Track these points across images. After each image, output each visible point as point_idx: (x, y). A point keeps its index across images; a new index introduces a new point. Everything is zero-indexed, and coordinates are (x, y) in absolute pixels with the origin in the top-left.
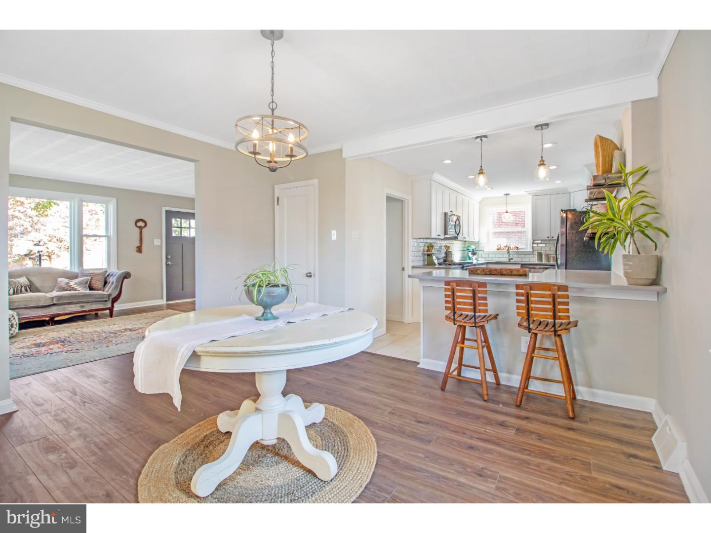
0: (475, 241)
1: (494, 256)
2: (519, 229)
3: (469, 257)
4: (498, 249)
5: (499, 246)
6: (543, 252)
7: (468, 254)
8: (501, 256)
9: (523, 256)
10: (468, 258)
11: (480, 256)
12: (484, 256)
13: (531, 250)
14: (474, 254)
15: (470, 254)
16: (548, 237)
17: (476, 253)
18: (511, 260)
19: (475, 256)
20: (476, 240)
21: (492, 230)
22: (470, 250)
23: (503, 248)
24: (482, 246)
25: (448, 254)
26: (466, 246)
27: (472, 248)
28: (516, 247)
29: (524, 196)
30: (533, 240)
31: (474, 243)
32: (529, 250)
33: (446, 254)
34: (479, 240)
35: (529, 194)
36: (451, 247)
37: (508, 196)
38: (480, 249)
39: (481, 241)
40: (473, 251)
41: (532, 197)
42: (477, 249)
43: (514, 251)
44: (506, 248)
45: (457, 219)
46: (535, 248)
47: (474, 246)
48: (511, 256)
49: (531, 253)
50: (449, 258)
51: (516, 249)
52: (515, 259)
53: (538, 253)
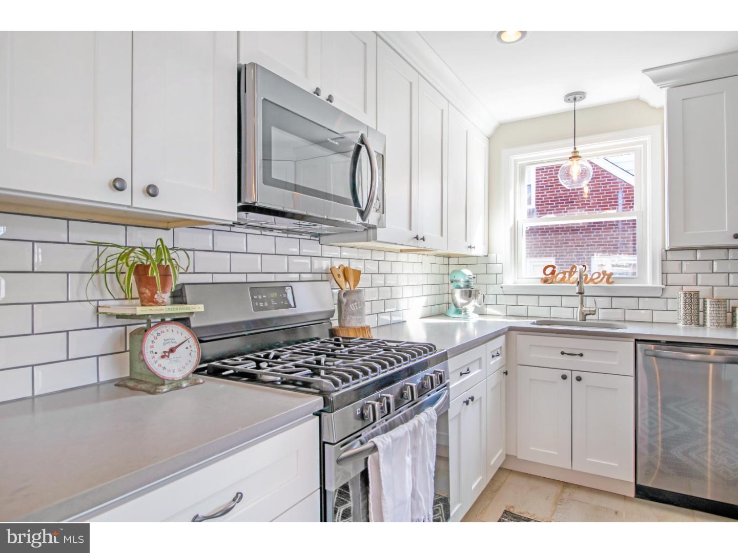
0: (474, 252)
1: (532, 301)
3: (456, 305)
4: (545, 281)
5: (549, 271)
6: (704, 292)
7: (452, 294)
8: (556, 301)
9: (632, 302)
10: (453, 308)
11: (490, 299)
12: (502, 300)
13: (658, 284)
14: (469, 293)
15: (458, 294)
16: (736, 236)
17: (477, 291)
18: (588, 317)
19: (474, 303)
20: (479, 251)
21: (528, 223)
22: (458, 281)
23: (561, 276)
24: (496, 268)
25: (343, 303)
26: (444, 269)
27: (464, 275)
28: (604, 272)
29: (638, 99)
30: (667, 249)
31: (474, 261)
32: (649, 284)
33: (340, 302)
34: (488, 253)
35: (656, 80)
36: (357, 274)
37: (580, 104)
38: (492, 279)
39: (494, 255)
40: (468, 286)
41: (668, 92)
42: (481, 279)
43: (599, 285)
44: (570, 276)
45: (362, 142)
46: (671, 279)
47: (472, 272)
48: (589, 302)
49: (660, 295)
50: (348, 318)
51: (605, 279)
52: (601, 315)
53: (685, 293)
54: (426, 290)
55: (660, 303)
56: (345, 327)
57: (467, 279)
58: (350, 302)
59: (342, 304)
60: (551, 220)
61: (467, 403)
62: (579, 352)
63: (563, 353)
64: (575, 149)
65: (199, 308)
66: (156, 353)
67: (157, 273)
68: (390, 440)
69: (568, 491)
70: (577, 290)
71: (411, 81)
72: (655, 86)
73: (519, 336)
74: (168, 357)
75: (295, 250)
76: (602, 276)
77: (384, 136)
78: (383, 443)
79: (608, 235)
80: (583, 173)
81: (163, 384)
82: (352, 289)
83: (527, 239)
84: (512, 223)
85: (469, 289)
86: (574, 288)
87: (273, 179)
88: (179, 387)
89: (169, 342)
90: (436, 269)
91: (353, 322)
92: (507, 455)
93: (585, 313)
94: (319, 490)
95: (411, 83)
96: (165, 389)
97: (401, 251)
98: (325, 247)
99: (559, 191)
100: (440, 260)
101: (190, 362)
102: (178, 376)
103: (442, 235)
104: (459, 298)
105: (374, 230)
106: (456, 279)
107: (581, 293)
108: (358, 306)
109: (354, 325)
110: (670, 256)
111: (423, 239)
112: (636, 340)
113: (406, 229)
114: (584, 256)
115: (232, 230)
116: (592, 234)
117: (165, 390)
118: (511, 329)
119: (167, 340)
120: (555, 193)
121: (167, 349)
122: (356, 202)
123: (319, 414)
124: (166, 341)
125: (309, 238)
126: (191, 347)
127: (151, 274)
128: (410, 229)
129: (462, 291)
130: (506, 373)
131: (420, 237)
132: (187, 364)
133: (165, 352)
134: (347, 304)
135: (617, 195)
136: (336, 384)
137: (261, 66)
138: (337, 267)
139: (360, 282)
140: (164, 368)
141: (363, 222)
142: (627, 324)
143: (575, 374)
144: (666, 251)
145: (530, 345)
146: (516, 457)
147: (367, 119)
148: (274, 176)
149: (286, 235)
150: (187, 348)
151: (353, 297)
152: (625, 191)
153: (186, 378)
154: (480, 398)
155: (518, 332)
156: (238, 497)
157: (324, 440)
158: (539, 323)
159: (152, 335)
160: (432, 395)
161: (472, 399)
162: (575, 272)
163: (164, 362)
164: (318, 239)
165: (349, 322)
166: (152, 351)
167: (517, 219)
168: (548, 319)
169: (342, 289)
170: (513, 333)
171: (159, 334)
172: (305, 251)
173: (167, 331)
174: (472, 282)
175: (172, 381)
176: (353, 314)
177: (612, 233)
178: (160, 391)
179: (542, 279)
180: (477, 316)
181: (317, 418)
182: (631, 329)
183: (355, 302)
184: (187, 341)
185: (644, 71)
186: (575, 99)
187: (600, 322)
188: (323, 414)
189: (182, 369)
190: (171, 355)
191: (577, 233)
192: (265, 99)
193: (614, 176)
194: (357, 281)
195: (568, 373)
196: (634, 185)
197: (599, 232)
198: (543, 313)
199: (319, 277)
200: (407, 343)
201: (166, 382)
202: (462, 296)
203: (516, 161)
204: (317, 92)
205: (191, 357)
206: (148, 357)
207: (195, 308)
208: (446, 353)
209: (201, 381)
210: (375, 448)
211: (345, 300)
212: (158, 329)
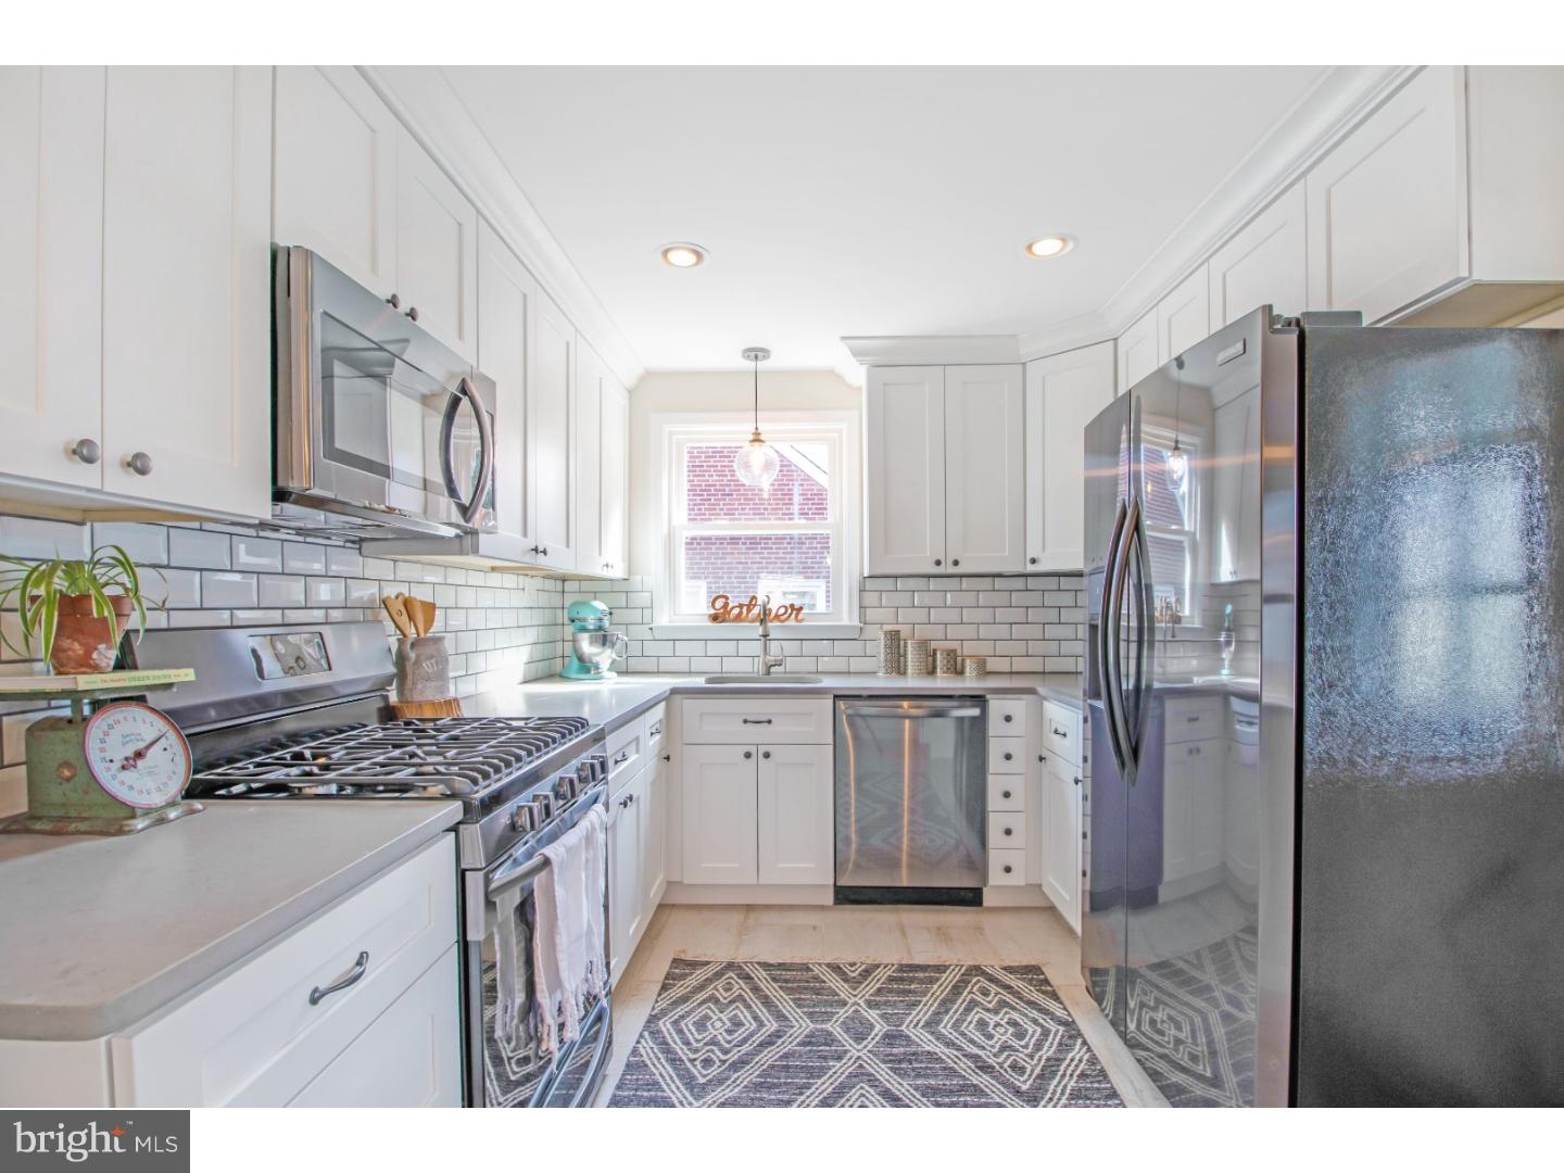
0: (609, 574)
1: (697, 648)
2: (798, 527)
3: (581, 659)
4: (715, 618)
5: (719, 604)
6: (905, 631)
7: (574, 641)
8: (730, 647)
10: (575, 663)
12: (651, 648)
13: (856, 623)
14: (603, 639)
15: (584, 641)
16: (938, 563)
17: (614, 635)
18: (773, 669)
19: (610, 654)
20: (618, 572)
21: (687, 530)
22: (585, 620)
23: (736, 611)
24: (641, 599)
25: (408, 659)
26: (556, 600)
27: (594, 608)
28: (792, 606)
29: (833, 371)
30: (866, 575)
31: (606, 586)
32: (845, 622)
33: (401, 660)
34: (630, 574)
35: (856, 353)
36: (430, 608)
37: (762, 365)
38: (636, 616)
39: (639, 578)
40: (600, 628)
41: (868, 369)
42: (619, 615)
43: (787, 623)
44: (749, 611)
45: (464, 391)
46: (871, 615)
47: (605, 603)
48: (774, 647)
49: (857, 636)
50: (420, 686)
51: (793, 616)
52: (791, 665)
53: (886, 633)
54: (532, 635)
55: (856, 647)
56: (413, 702)
57: (600, 615)
58: (422, 658)
59: (407, 663)
60: (720, 527)
61: (625, 804)
62: (766, 719)
63: (745, 721)
64: (757, 429)
65: (186, 675)
66: (111, 761)
67: (110, 612)
68: (562, 850)
69: (753, 916)
70: (760, 631)
71: (525, 292)
72: (853, 360)
73: (685, 701)
74: (135, 767)
75: (318, 567)
76: (789, 611)
77: (493, 384)
78: (557, 855)
79: (780, 548)
80: (767, 466)
81: (133, 817)
82: (422, 635)
83: (687, 554)
84: (665, 530)
85: (603, 633)
86: (756, 627)
87: (337, 449)
88: (162, 821)
89: (131, 740)
90: (544, 600)
91: (426, 693)
92: (669, 883)
93: (769, 664)
94: (456, 944)
95: (525, 295)
96: (140, 824)
97: (493, 569)
98: (370, 561)
99: (712, 476)
100: (550, 585)
101: (174, 773)
102: (157, 800)
103: (568, 546)
104: (587, 646)
105: (474, 537)
106: (581, 616)
107: (765, 636)
108: (437, 665)
109: (431, 698)
110: (870, 584)
111: (545, 552)
112: (835, 696)
113: (518, 536)
114: (748, 580)
115: (204, 528)
116: (759, 546)
117: (140, 827)
118: (675, 691)
119: (127, 736)
120: (707, 478)
121: (130, 752)
122: (452, 492)
123: (455, 829)
124: (126, 739)
125: (342, 544)
126: (171, 746)
127: (98, 613)
128: (525, 534)
129: (591, 637)
130: (668, 758)
131: (540, 549)
132: (170, 778)
133: (127, 759)
134: (417, 662)
135: (792, 490)
136: (475, 782)
137: (318, 256)
138: (393, 597)
139: (435, 624)
140: (131, 788)
141: (463, 523)
142: (820, 677)
143: (762, 749)
144: (865, 578)
145: (702, 715)
146: (681, 883)
147: (465, 352)
148: (338, 445)
149: (301, 539)
150: (165, 749)
151: (428, 650)
152: (802, 485)
153: (172, 804)
154: (638, 798)
155: (685, 696)
156: (361, 960)
157: (463, 866)
158: (709, 681)
159: (98, 727)
160: (590, 793)
161: (631, 798)
162: (755, 605)
163: (127, 776)
164: (357, 546)
165: (422, 692)
166: (104, 758)
167: (673, 524)
168: (720, 675)
169: (405, 636)
170: (677, 698)
171: (110, 727)
172: (334, 569)
173: (125, 719)
174: (606, 623)
175: (148, 812)
176: (429, 679)
177: (785, 545)
178: (132, 828)
179: (710, 616)
180: (615, 675)
181: (453, 834)
182: (827, 682)
183: (432, 657)
184: (163, 739)
185: (843, 338)
186: (756, 357)
187: (789, 675)
188: (461, 827)
189: (162, 787)
190: (140, 763)
191: (738, 544)
192: (326, 313)
193: (788, 461)
194: (429, 621)
195: (753, 750)
196: (826, 486)
197: (767, 543)
198: (713, 666)
199: (359, 614)
200: (540, 719)
201: (139, 812)
202: (591, 643)
203: (671, 434)
204: (393, 301)
205: (176, 764)
206: (99, 768)
207: (179, 676)
208: (603, 729)
209: (200, 807)
210: (547, 862)
211: (413, 655)
212: (108, 717)
